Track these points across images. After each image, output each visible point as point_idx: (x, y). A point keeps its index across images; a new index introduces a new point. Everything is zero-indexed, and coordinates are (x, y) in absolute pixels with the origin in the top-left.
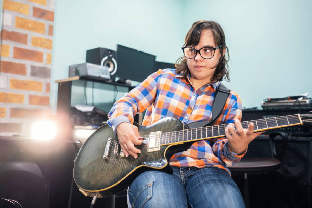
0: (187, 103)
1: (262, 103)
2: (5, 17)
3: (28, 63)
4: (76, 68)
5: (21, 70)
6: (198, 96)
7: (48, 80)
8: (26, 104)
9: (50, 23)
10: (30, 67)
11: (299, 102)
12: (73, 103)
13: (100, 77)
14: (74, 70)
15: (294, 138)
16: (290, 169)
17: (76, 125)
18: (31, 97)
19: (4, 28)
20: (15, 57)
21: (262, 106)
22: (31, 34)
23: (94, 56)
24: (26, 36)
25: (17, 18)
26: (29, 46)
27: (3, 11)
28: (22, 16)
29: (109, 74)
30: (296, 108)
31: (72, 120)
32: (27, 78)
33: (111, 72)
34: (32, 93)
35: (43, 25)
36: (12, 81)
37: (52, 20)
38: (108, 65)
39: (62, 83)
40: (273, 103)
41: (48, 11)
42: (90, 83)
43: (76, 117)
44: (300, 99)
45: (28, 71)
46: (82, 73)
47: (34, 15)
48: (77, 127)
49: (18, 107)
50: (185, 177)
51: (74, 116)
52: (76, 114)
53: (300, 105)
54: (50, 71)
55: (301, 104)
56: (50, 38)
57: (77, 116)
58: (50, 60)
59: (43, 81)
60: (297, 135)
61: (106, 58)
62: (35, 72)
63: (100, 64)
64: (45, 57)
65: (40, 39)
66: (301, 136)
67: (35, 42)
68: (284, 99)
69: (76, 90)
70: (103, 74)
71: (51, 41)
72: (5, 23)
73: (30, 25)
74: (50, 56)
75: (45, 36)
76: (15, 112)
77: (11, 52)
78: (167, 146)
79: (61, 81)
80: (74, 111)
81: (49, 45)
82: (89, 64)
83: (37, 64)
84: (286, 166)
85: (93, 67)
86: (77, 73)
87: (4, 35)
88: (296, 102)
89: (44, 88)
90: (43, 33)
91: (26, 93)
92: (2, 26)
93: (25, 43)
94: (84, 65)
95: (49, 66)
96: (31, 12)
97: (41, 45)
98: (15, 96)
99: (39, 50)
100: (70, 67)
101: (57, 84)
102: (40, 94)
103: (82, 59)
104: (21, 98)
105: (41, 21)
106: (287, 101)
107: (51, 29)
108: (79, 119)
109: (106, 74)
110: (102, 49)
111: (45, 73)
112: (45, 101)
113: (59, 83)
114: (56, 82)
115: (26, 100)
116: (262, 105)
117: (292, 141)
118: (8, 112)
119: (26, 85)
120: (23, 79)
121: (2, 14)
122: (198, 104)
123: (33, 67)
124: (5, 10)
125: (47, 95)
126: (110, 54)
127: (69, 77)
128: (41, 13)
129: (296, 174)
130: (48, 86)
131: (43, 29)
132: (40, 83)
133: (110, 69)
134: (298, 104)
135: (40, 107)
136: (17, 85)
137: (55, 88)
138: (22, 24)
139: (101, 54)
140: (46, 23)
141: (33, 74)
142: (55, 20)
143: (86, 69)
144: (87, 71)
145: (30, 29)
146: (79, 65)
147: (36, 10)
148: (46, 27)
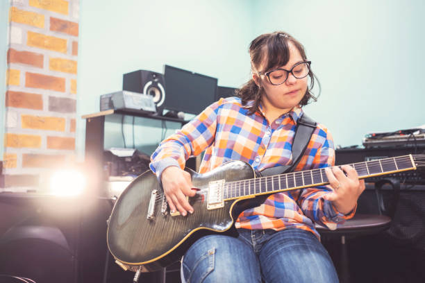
0: (259, 141)
1: (365, 139)
2: (12, 32)
3: (46, 94)
4: (110, 98)
5: (35, 103)
6: (273, 130)
7: (72, 116)
8: (43, 148)
9: (74, 38)
10: (48, 99)
11: (414, 137)
12: (107, 146)
13: (142, 110)
14: (107, 101)
15: (408, 186)
17: (110, 175)
18: (50, 139)
19: (12, 47)
20: (27, 86)
21: (364, 144)
22: (49, 55)
23: (134, 81)
24: (42, 57)
25: (30, 34)
26: (45, 71)
27: (10, 25)
28: (35, 31)
29: (154, 105)
30: (410, 145)
31: (106, 168)
32: (45, 113)
33: (156, 103)
34: (52, 133)
35: (65, 41)
36: (24, 117)
37: (77, 35)
38: (153, 94)
39: (91, 118)
40: (379, 139)
41: (70, 23)
42: (128, 118)
43: (111, 165)
44: (416, 134)
45: (46, 103)
46: (118, 105)
47: (52, 29)
48: (112, 178)
49: (34, 153)
50: (258, 244)
51: (109, 163)
52: (110, 161)
53: (415, 142)
54: (75, 102)
55: (417, 139)
56: (75, 58)
57: (112, 163)
58: (74, 89)
59: (66, 116)
60: (413, 183)
61: (150, 83)
62: (57, 105)
63: (141, 92)
64: (68, 85)
65: (60, 60)
66: (419, 183)
67: (54, 64)
68: (393, 134)
69: (111, 128)
70: (146, 105)
71: (75, 63)
72: (13, 41)
73: (46, 42)
74: (74, 83)
75: (67, 57)
76: (29, 159)
77: (22, 79)
78: (234, 200)
79: (89, 117)
80: (108, 156)
81: (72, 68)
82: (127, 93)
83: (58, 95)
84: (399, 226)
85: (131, 97)
86: (111, 105)
87: (12, 56)
88: (410, 137)
89: (67, 126)
90: (65, 52)
91: (43, 134)
92: (10, 45)
93: (41, 66)
94: (120, 94)
95: (73, 97)
96: (48, 25)
97: (63, 69)
98: (29, 138)
99: (59, 74)
100: (101, 96)
101: (85, 121)
102: (61, 135)
103: (118, 86)
104: (36, 141)
105: (61, 36)
106: (398, 136)
107: (75, 45)
108: (114, 166)
109: (151, 105)
110: (145, 71)
111: (67, 106)
112: (69, 144)
113: (87, 119)
114: (83, 117)
115: (44, 143)
116: (364, 142)
117: (405, 191)
118: (20, 160)
119: (43, 122)
120: (38, 115)
121: (8, 28)
122: (274, 141)
123: (52, 99)
124: (13, 22)
125: (72, 135)
126: (154, 78)
127: (101, 110)
128: (61, 26)
129: (412, 236)
130: (73, 123)
131: (65, 47)
132: (61, 120)
133: (156, 99)
134: (413, 139)
135: (63, 152)
136: (31, 123)
137: (82, 126)
138: (36, 40)
139: (144, 77)
140: (69, 39)
141: (52, 108)
142: (80, 34)
143: (123, 99)
144: (124, 102)
145: (47, 47)
146: (113, 94)
147: (54, 21)
148: (69, 45)
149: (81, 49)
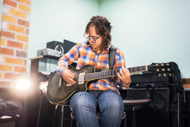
0: (94, 60)
2: (3, 24)
3: (15, 49)
4: (42, 51)
5: (11, 53)
6: (98, 56)
7: (25, 59)
8: (13, 71)
9: (28, 28)
10: (16, 51)
12: (39, 71)
13: (54, 56)
14: (40, 52)
16: (157, 105)
17: (41, 82)
18: (16, 68)
19: (3, 30)
20: (8, 45)
22: (17, 34)
23: (51, 45)
24: (14, 34)
25: (10, 25)
26: (15, 40)
27: (2, 21)
28: (12, 24)
29: (59, 55)
31: (39, 79)
32: (14, 57)
33: (60, 54)
34: (17, 65)
35: (24, 29)
36: (6, 58)
37: (28, 26)
38: (59, 50)
39: (33, 60)
41: (26, 21)
42: (48, 60)
45: (15, 53)
46: (45, 54)
47: (18, 24)
48: (41, 83)
49: (9, 73)
51: (40, 77)
52: (41, 76)
54: (27, 53)
56: (27, 36)
57: (42, 77)
58: (26, 48)
59: (23, 59)
61: (58, 46)
62: (19, 54)
63: (54, 49)
64: (24, 46)
65: (21, 36)
67: (19, 38)
69: (41, 64)
70: (56, 54)
71: (27, 38)
72: (3, 27)
73: (16, 29)
74: (27, 46)
75: (25, 35)
76: (7, 76)
77: (6, 43)
78: (87, 81)
79: (33, 59)
80: (41, 74)
81: (26, 40)
82: (48, 49)
83: (20, 50)
85: (51, 51)
86: (42, 54)
87: (2, 34)
89: (23, 63)
90: (23, 33)
91: (13, 65)
92: (2, 29)
93: (14, 38)
94: (46, 49)
95: (26, 51)
96: (17, 22)
97: (22, 40)
98: (8, 67)
99: (21, 42)
100: (38, 51)
101: (31, 61)
102: (21, 66)
103: (45, 47)
104: (11, 67)
105: (22, 26)
107: (28, 30)
108: (42, 79)
109: (58, 55)
110: (56, 41)
111: (24, 54)
112: (23, 70)
113: (32, 60)
114: (30, 59)
115: (13, 69)
118: (3, 75)
119: (13, 61)
120: (12, 58)
121: (1, 22)
122: (100, 59)
123: (17, 51)
124: (3, 20)
125: (25, 66)
126: (60, 44)
127: (38, 56)
128: (22, 23)
130: (26, 62)
131: (23, 31)
132: (21, 60)
133: (60, 52)
135: (21, 73)
136: (8, 61)
137: (29, 63)
138: (12, 27)
139: (55, 44)
140: (25, 28)
141: (17, 55)
142: (30, 26)
143: (47, 51)
144: (47, 53)
145: (17, 31)
146: (43, 50)
147: (19, 21)
148: (25, 30)
149: (30, 32)
